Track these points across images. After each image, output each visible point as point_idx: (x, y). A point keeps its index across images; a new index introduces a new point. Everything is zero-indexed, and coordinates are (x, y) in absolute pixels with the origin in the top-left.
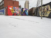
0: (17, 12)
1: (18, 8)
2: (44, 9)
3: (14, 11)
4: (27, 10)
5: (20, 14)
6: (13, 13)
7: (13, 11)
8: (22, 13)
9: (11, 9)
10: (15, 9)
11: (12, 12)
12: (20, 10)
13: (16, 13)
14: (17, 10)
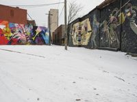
0: (19, 35)
1: (22, 25)
2: (80, 28)
3: (11, 34)
4: (46, 31)
5: (27, 40)
6: (9, 38)
7: (9, 33)
8: (34, 38)
9: (2, 28)
10: (15, 27)
11: (5, 35)
12: (28, 30)
13: (17, 37)
14: (20, 31)
